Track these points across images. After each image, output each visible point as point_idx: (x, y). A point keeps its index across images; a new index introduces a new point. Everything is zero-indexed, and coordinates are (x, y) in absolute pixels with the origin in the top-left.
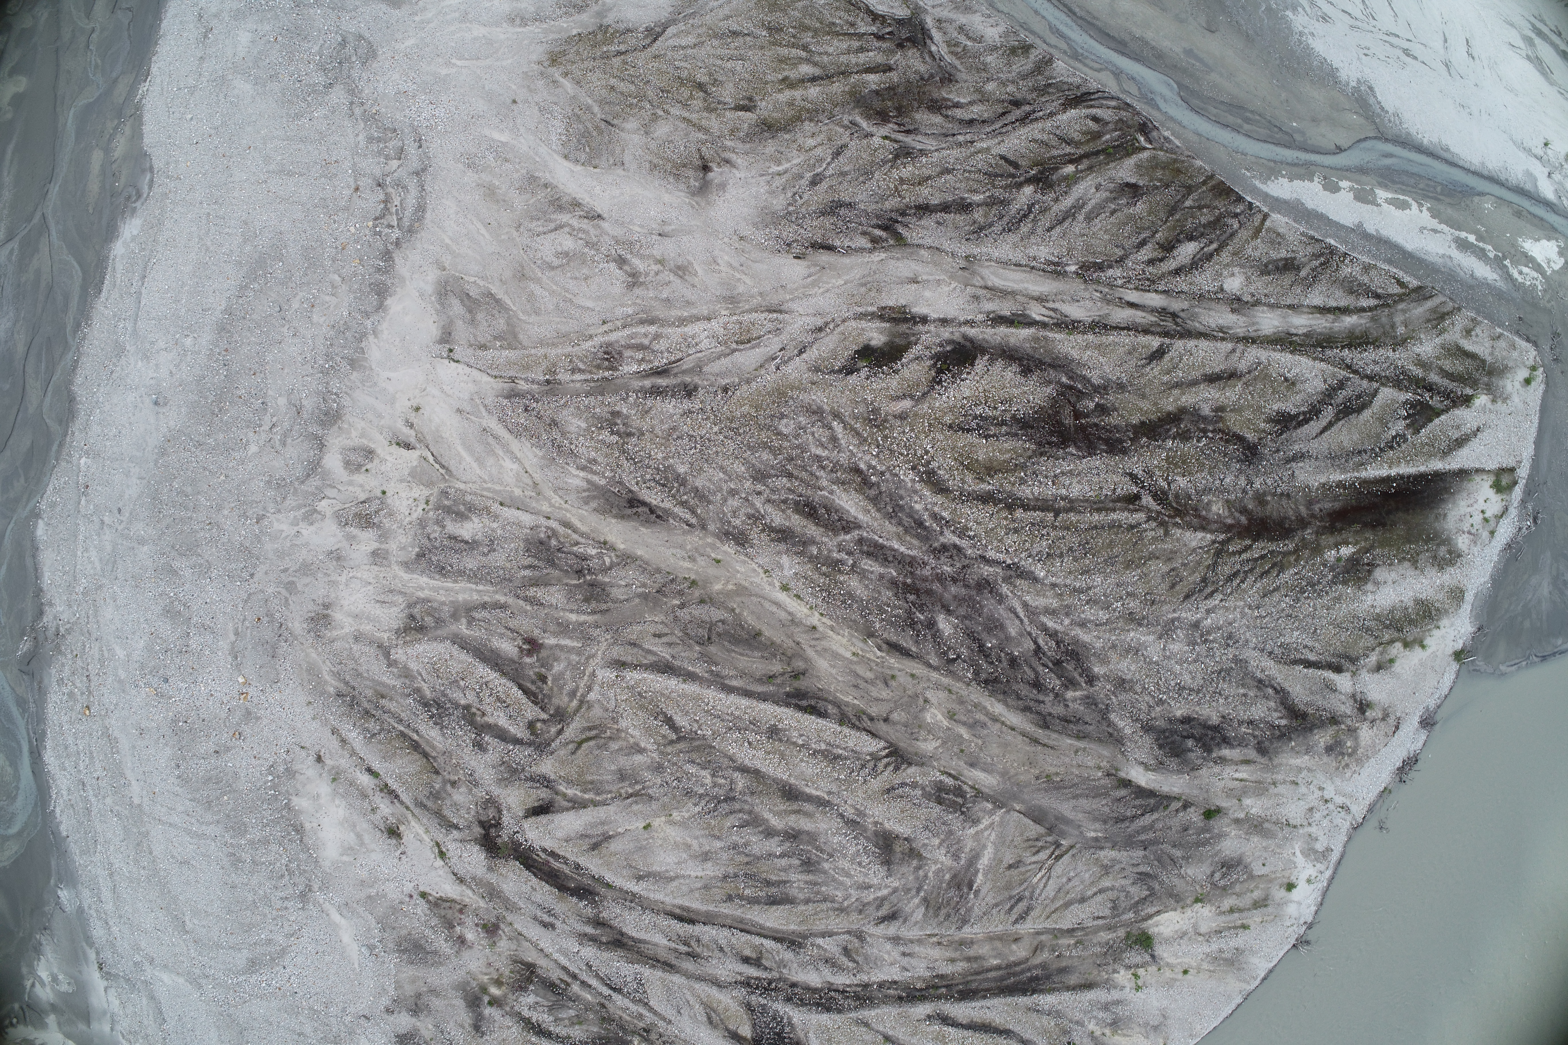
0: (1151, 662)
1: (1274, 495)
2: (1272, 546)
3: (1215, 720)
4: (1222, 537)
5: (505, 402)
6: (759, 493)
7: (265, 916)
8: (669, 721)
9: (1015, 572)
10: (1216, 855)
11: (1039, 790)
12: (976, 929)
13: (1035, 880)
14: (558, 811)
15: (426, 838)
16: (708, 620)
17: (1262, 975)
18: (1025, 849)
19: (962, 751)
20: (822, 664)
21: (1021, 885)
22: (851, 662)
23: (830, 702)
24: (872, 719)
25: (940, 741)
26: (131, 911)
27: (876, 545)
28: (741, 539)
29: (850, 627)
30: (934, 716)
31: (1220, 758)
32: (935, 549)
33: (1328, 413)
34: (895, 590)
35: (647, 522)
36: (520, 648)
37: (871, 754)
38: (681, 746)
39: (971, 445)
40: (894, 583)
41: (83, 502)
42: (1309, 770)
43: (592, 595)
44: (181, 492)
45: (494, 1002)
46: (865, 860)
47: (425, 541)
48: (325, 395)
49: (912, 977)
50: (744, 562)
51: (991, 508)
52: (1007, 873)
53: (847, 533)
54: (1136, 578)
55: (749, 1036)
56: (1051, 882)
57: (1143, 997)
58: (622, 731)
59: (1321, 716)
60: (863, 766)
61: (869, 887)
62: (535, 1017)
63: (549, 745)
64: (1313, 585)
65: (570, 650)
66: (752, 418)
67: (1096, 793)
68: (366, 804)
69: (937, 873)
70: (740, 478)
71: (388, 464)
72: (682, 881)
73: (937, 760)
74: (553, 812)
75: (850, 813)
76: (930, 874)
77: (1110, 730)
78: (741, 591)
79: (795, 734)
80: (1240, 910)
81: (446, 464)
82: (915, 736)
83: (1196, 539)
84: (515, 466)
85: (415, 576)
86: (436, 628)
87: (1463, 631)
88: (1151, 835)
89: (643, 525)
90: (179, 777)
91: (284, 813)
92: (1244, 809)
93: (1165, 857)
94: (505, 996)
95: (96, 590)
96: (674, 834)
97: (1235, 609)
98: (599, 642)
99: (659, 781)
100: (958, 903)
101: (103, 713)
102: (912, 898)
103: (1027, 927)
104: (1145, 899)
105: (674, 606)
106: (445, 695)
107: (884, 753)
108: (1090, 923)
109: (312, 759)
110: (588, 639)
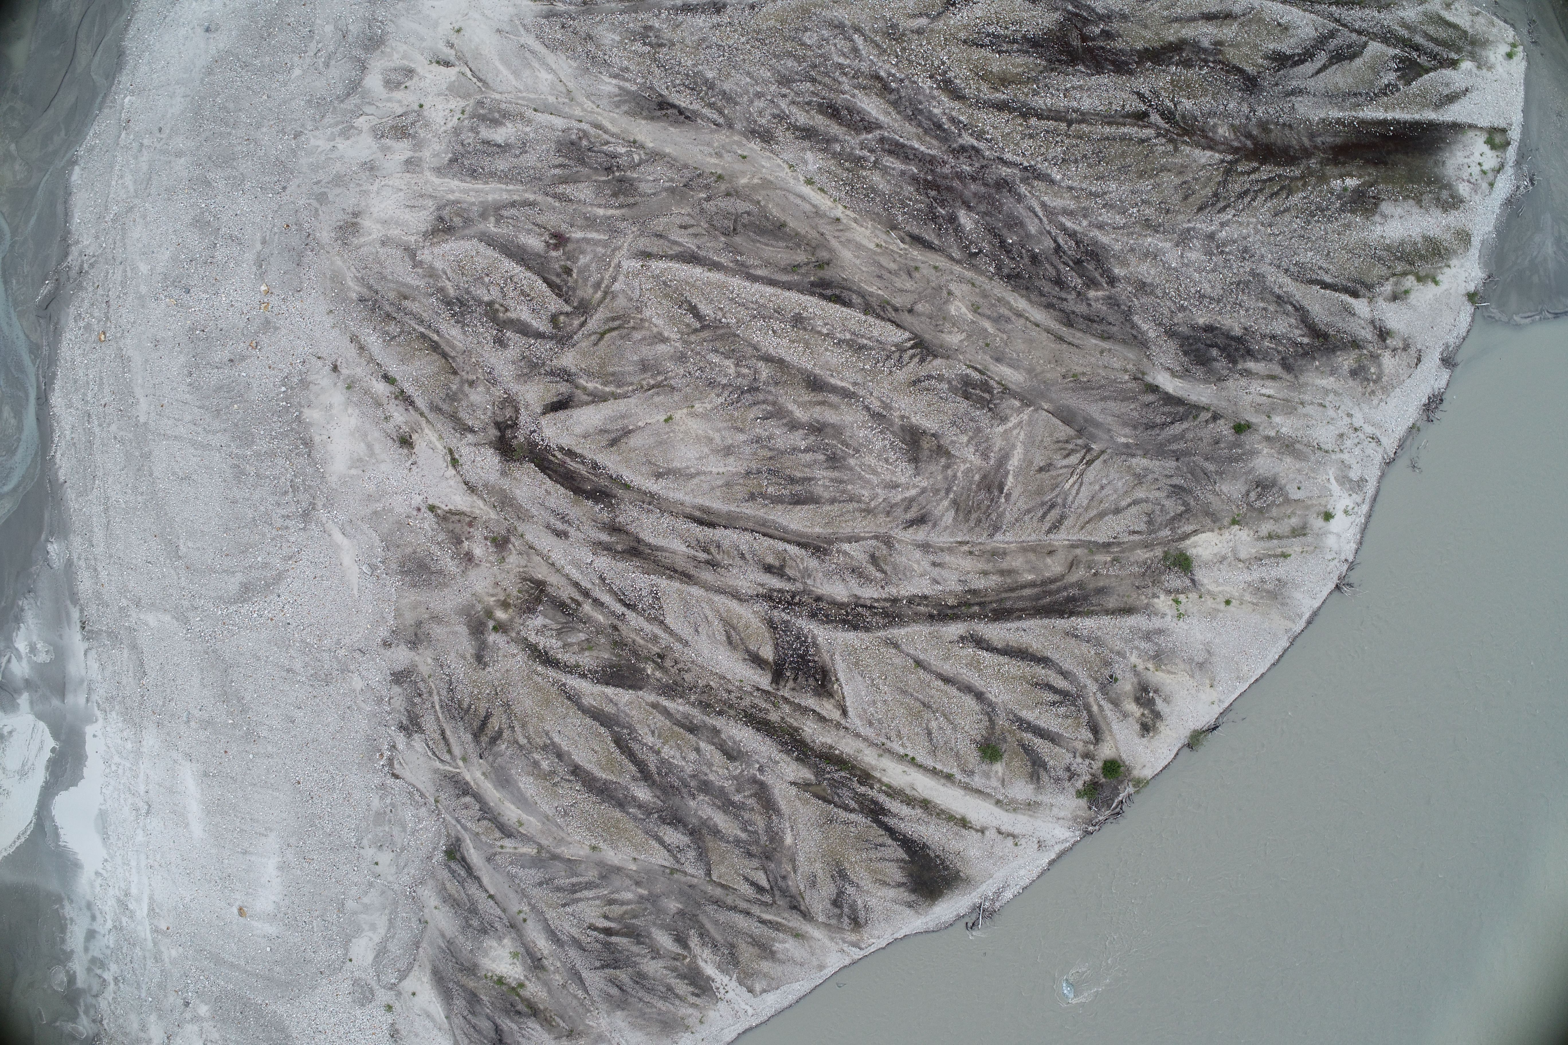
0: (1170, 268)
1: (1277, 124)
2: (1280, 171)
3: (1237, 331)
4: (1230, 157)
5: (543, 21)
6: (784, 96)
7: (264, 535)
8: (694, 310)
9: (1032, 174)
10: (1250, 472)
11: (1066, 389)
12: (1009, 537)
13: (1067, 486)
14: (577, 406)
15: (439, 446)
16: (733, 211)
17: (1307, 616)
18: (1056, 451)
19: (987, 345)
20: (846, 255)
21: (1053, 489)
22: (875, 253)
23: (854, 292)
24: (896, 310)
25: (964, 334)
26: (122, 548)
27: (897, 144)
28: (766, 137)
29: (873, 220)
30: (958, 308)
31: (1246, 370)
32: (954, 149)
33: (1322, 58)
34: (916, 186)
35: (676, 123)
36: (547, 242)
37: (895, 346)
38: (705, 334)
39: (985, 58)
40: (915, 179)
41: (123, 135)
42: (1336, 393)
43: (620, 191)
44: (223, 108)
45: (500, 628)
46: (892, 457)
47: (459, 147)
48: (371, 21)
49: (943, 591)
50: (770, 158)
51: (1006, 116)
52: (1038, 476)
53: (869, 132)
54: (1150, 187)
55: (771, 659)
56: (1083, 488)
57: (1186, 627)
58: (646, 320)
59: (1342, 338)
60: (888, 357)
61: (896, 486)
62: (542, 642)
63: (571, 337)
64: (1322, 211)
65: (596, 243)
66: (778, 30)
67: (1124, 397)
68: (379, 412)
69: (967, 472)
70: (766, 82)
71: (428, 81)
72: (703, 478)
73: (962, 353)
74: (572, 407)
75: (875, 405)
76: (959, 474)
77: (1135, 332)
78: (766, 184)
79: (820, 323)
80: (1279, 537)
81: (483, 78)
82: (939, 328)
83: (1204, 156)
84: (550, 77)
85: (447, 180)
86: (464, 228)
87: (1473, 274)
88: (1182, 446)
89: (671, 125)
90: (190, 385)
91: (294, 426)
92: (1273, 428)
93: (1198, 470)
94: (511, 620)
95: (127, 212)
96: (695, 426)
97: (1248, 225)
98: (625, 234)
99: (682, 371)
100: (989, 506)
101: (119, 335)
102: (941, 500)
103: (1060, 538)
104: (1181, 515)
105: (700, 200)
106: (468, 292)
107: (909, 344)
108: (1126, 538)
109: (328, 369)
110: (614, 232)
